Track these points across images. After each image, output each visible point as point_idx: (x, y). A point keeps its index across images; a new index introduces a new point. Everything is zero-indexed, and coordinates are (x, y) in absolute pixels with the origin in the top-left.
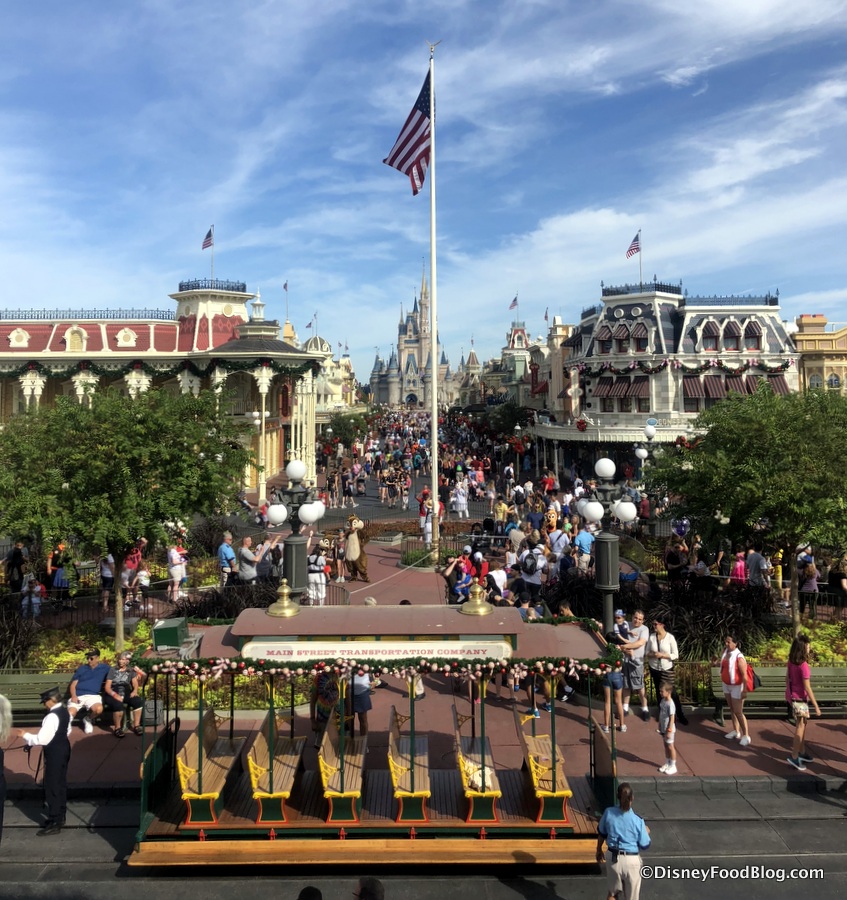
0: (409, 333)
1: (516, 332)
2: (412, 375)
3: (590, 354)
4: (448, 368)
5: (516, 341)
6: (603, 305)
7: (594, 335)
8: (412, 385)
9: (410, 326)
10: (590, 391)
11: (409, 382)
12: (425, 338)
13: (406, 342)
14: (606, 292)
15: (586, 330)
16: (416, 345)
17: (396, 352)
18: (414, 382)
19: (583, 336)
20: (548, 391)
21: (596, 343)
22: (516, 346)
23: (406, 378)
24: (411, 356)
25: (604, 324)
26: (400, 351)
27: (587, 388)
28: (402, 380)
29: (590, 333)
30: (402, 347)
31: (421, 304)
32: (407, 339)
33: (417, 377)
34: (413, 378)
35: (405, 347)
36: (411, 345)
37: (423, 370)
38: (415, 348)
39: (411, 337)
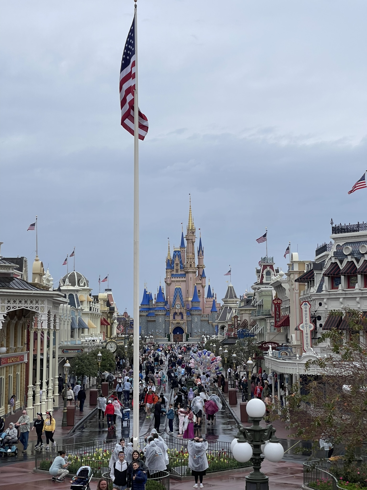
0: (175, 268)
1: (265, 267)
2: (178, 308)
3: (320, 289)
4: (214, 301)
5: (265, 276)
6: (333, 242)
7: (324, 270)
8: (178, 318)
9: (177, 261)
10: (321, 325)
11: (176, 315)
13: (173, 276)
14: (336, 230)
15: (318, 266)
16: (184, 279)
17: (164, 285)
18: (181, 314)
19: (315, 272)
20: (289, 325)
21: (326, 278)
22: (264, 281)
23: (173, 311)
24: (178, 290)
25: (333, 260)
26: (168, 285)
27: (318, 323)
28: (169, 313)
29: (322, 270)
30: (170, 281)
31: (187, 240)
32: (175, 273)
33: (184, 310)
34: (179, 311)
35: (172, 281)
36: (178, 279)
37: (190, 303)
38: (182, 281)
39: (177, 271)
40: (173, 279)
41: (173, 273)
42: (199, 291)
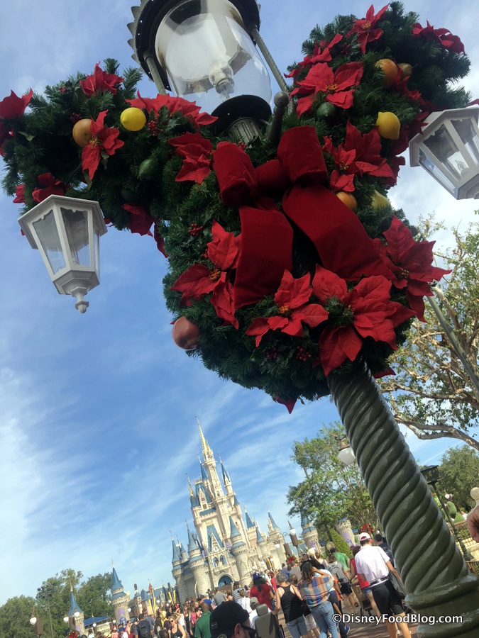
0: (202, 504)
2: (217, 551)
4: (257, 531)
8: (220, 563)
9: (202, 494)
11: (216, 561)
12: (222, 503)
13: (202, 514)
16: (214, 514)
17: (193, 530)
18: (222, 559)
23: (212, 557)
24: (211, 528)
26: (199, 527)
28: (207, 561)
30: (199, 521)
32: (203, 510)
33: (224, 552)
34: (219, 556)
35: (203, 521)
36: (209, 516)
37: (229, 541)
38: (213, 517)
39: (205, 506)
40: (203, 518)
41: (201, 511)
42: (236, 523)
